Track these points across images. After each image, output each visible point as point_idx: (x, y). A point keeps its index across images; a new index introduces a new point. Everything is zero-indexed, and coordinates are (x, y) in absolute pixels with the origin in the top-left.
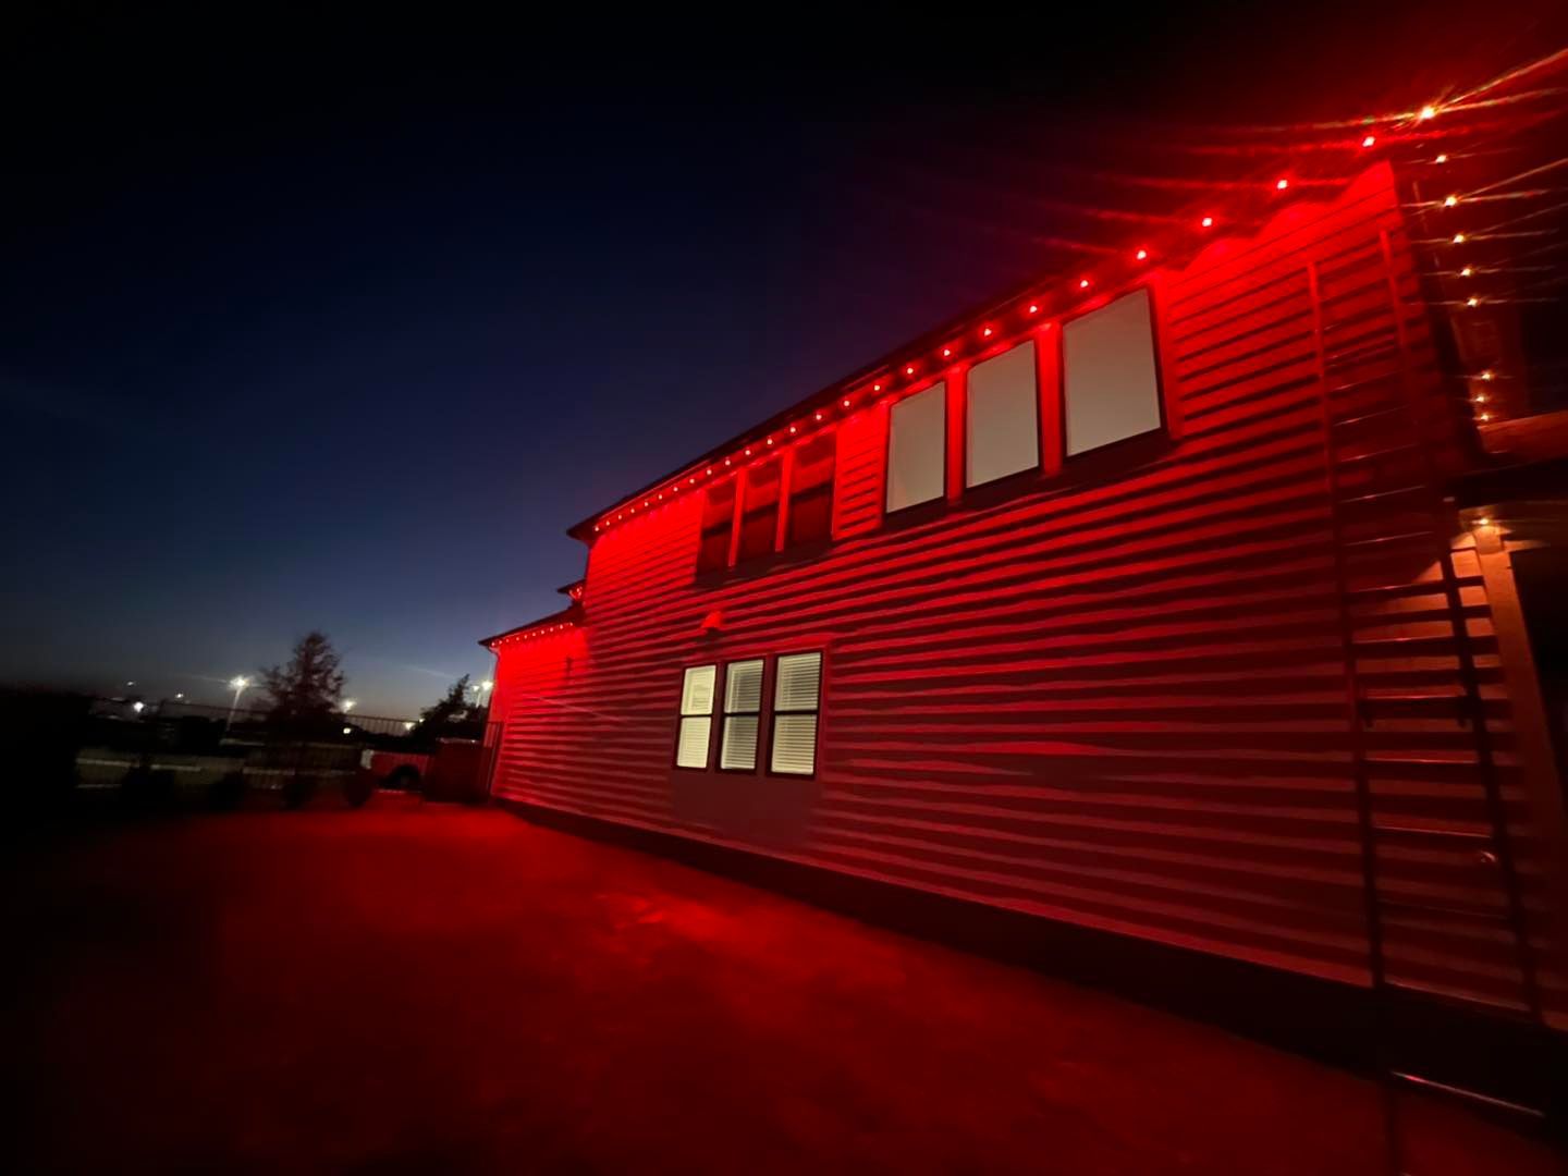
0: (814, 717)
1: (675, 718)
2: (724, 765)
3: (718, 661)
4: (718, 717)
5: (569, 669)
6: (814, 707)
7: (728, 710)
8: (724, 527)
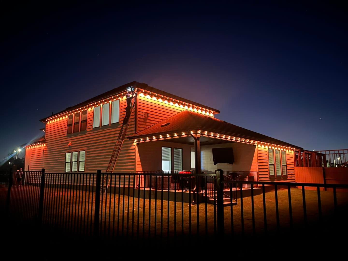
0: (84, 162)
1: (65, 163)
2: (73, 171)
3: (71, 152)
4: (71, 162)
5: (43, 153)
6: (84, 160)
7: (73, 161)
8: (71, 125)
